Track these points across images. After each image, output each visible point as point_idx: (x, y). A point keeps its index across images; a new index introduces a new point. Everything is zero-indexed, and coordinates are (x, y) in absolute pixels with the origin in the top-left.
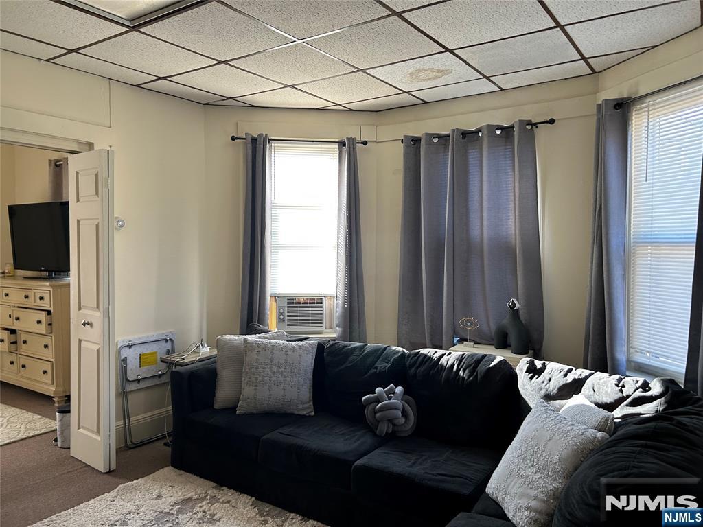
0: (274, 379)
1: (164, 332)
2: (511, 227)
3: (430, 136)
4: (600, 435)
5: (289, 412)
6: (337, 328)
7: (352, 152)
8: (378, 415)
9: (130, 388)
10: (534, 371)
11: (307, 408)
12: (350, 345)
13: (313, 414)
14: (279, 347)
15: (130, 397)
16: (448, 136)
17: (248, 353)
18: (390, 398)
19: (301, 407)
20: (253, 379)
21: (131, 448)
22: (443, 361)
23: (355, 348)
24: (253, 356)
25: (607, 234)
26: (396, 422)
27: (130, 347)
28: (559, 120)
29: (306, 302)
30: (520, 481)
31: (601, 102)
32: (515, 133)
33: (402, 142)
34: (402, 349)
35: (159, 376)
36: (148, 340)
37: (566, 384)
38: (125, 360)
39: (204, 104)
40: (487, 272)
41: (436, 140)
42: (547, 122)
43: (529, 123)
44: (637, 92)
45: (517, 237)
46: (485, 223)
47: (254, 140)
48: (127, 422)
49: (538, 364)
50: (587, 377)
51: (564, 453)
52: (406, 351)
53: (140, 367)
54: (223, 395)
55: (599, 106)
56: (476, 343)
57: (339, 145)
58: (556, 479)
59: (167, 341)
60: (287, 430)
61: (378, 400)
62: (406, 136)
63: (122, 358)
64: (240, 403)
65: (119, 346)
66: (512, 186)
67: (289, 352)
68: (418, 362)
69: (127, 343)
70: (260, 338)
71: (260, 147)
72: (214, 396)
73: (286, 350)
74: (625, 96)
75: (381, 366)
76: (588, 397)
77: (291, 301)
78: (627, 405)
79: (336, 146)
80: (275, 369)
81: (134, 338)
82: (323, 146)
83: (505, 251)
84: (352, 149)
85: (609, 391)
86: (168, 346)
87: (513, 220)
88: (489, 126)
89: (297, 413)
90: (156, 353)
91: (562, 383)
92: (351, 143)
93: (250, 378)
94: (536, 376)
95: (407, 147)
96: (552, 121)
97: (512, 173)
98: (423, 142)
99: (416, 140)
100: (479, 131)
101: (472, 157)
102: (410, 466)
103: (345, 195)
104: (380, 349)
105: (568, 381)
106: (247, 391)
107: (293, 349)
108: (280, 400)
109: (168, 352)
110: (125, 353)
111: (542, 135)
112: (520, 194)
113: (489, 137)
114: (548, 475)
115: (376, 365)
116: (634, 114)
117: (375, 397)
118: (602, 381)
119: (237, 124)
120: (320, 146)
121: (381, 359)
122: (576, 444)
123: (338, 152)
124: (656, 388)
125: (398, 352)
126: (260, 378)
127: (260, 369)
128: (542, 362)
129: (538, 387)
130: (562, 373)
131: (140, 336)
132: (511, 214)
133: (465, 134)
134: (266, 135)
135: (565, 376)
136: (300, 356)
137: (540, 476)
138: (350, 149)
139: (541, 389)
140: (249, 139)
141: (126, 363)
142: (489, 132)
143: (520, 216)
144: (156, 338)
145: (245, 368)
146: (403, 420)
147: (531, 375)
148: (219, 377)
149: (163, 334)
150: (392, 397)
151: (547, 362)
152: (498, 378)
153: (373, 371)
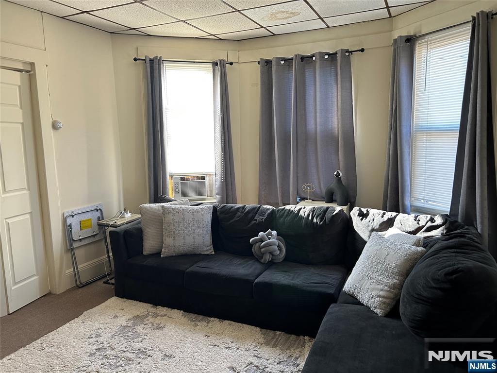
0: (186, 231)
1: (95, 204)
2: (335, 123)
3: (279, 59)
4: (420, 249)
5: (198, 253)
6: (217, 196)
7: (223, 71)
8: (263, 250)
9: (75, 245)
10: (363, 215)
11: (209, 250)
12: (235, 206)
13: (213, 253)
14: (187, 210)
15: (76, 252)
16: (292, 59)
17: (166, 215)
18: (269, 239)
19: (205, 249)
20: (172, 233)
21: (80, 288)
22: (302, 213)
23: (239, 208)
24: (170, 217)
25: (400, 126)
26: (275, 253)
27: (73, 216)
28: (367, 49)
29: (193, 178)
30: (370, 281)
31: (397, 38)
32: (338, 58)
33: (259, 63)
34: (271, 207)
35: (94, 236)
36: (85, 211)
37: (384, 222)
38: (70, 225)
39: (111, 33)
40: (319, 153)
41: (282, 62)
42: (359, 51)
43: (347, 51)
44: (420, 32)
45: (339, 129)
46: (318, 120)
47: (152, 61)
48: (76, 269)
49: (364, 210)
50: (395, 217)
51: (399, 262)
52: (274, 208)
53: (81, 230)
54: (149, 245)
55: (395, 40)
56: (313, 200)
57: (213, 65)
58: (394, 278)
59: (97, 210)
60: (201, 264)
61: (262, 240)
62: (261, 59)
63: (68, 224)
64: (163, 250)
65: (65, 216)
66: (336, 95)
67: (195, 214)
68: (285, 215)
69: (70, 214)
70: (171, 204)
71: (156, 66)
72: (143, 246)
73: (193, 212)
74: (412, 34)
75: (258, 218)
76: (399, 229)
77: (183, 179)
78: (424, 232)
79: (210, 65)
80: (186, 225)
81: (75, 209)
82: (201, 66)
83: (331, 139)
84: (223, 68)
85: (411, 224)
86: (99, 214)
87: (336, 118)
88: (320, 53)
89: (203, 253)
90: (90, 219)
91: (381, 221)
92: (222, 63)
93: (169, 232)
94: (365, 218)
95: (262, 67)
96: (362, 50)
97: (336, 86)
98: (274, 63)
99: (268, 63)
100: (313, 56)
101: (308, 74)
102: (292, 280)
103: (219, 102)
104: (256, 208)
105: (385, 220)
106: (168, 241)
107: (197, 211)
108: (191, 245)
109: (99, 219)
110: (69, 221)
111: (355, 59)
112: (342, 100)
113: (320, 60)
114: (389, 276)
115: (255, 218)
116: (417, 46)
117: (259, 238)
118: (405, 219)
119: (137, 48)
120: (198, 66)
121: (258, 214)
122: (406, 256)
123: (212, 70)
124: (439, 220)
125: (269, 209)
126: (176, 232)
127: (176, 226)
128: (366, 209)
129: (366, 225)
130: (381, 215)
131: (79, 208)
132: (335, 114)
133: (303, 58)
134: (161, 57)
135: (383, 217)
136: (202, 215)
137: (383, 276)
138: (220, 67)
139: (369, 226)
140: (148, 61)
141: (71, 228)
142: (320, 57)
143: (342, 115)
144: (90, 209)
145: (165, 226)
146: (278, 252)
147: (361, 217)
148: (144, 233)
149: (94, 206)
150: (271, 237)
151: (369, 209)
152: (339, 221)
153: (253, 222)
